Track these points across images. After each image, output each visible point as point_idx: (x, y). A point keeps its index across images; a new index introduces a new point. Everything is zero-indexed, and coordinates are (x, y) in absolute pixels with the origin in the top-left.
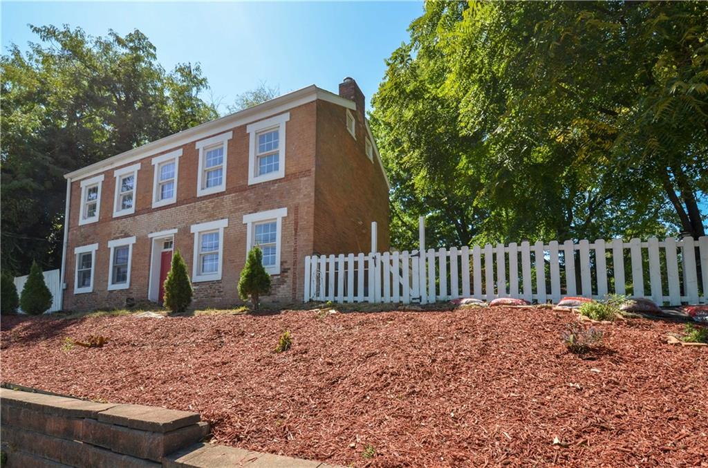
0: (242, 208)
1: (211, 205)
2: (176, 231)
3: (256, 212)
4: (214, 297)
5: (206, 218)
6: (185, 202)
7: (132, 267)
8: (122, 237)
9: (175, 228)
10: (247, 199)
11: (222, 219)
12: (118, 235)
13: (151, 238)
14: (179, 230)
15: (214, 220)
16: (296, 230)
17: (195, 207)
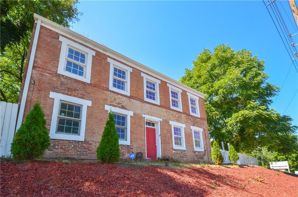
0: (189, 122)
1: (177, 115)
2: (161, 120)
3: (194, 126)
4: (184, 157)
5: (176, 120)
6: (165, 107)
7: (131, 131)
8: (119, 107)
9: (160, 118)
10: (190, 120)
11: (182, 123)
12: (114, 104)
13: (144, 117)
14: (163, 120)
15: (179, 122)
16: (205, 137)
17: (170, 113)
